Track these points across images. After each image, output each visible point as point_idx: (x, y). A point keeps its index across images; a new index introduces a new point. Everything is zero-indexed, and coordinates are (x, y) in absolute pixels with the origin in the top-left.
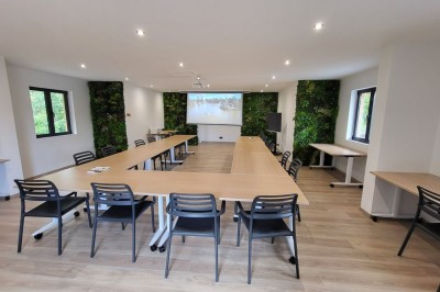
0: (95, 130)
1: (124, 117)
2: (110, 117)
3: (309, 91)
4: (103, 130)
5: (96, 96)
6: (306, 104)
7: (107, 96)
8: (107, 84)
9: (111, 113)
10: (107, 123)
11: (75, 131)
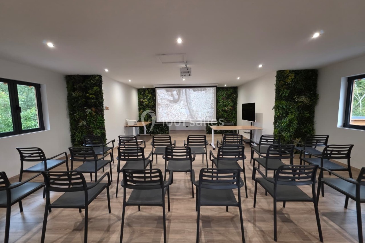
0: (71, 124)
1: (102, 111)
2: (88, 111)
3: (289, 81)
4: (81, 124)
5: (74, 90)
6: (286, 93)
7: (85, 90)
8: (86, 78)
9: (89, 107)
10: (84, 118)
11: (48, 127)
